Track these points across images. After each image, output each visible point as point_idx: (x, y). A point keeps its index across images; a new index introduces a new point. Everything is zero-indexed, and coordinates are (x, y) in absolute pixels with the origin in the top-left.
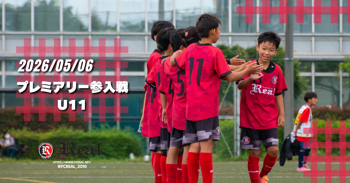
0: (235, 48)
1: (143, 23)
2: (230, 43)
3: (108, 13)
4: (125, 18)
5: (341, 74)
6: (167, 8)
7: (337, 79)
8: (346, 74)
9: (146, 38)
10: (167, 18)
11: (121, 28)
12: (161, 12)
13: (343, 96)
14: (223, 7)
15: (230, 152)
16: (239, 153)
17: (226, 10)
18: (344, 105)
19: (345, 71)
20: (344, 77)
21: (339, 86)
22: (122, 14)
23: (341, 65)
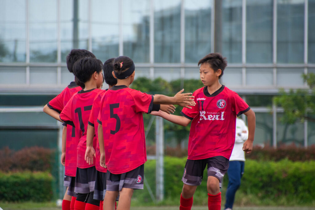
0: (158, 81)
1: (55, 53)
2: (152, 75)
3: (16, 41)
4: (35, 47)
5: (275, 109)
6: (82, 36)
7: (270, 115)
8: (281, 110)
9: (59, 70)
10: (82, 46)
11: (32, 59)
12: (76, 41)
13: (277, 134)
14: (144, 35)
15: (152, 196)
16: (162, 197)
17: (148, 39)
18: (278, 144)
19: (279, 105)
20: (278, 114)
21: (272, 123)
22: (32, 42)
23: (275, 99)
